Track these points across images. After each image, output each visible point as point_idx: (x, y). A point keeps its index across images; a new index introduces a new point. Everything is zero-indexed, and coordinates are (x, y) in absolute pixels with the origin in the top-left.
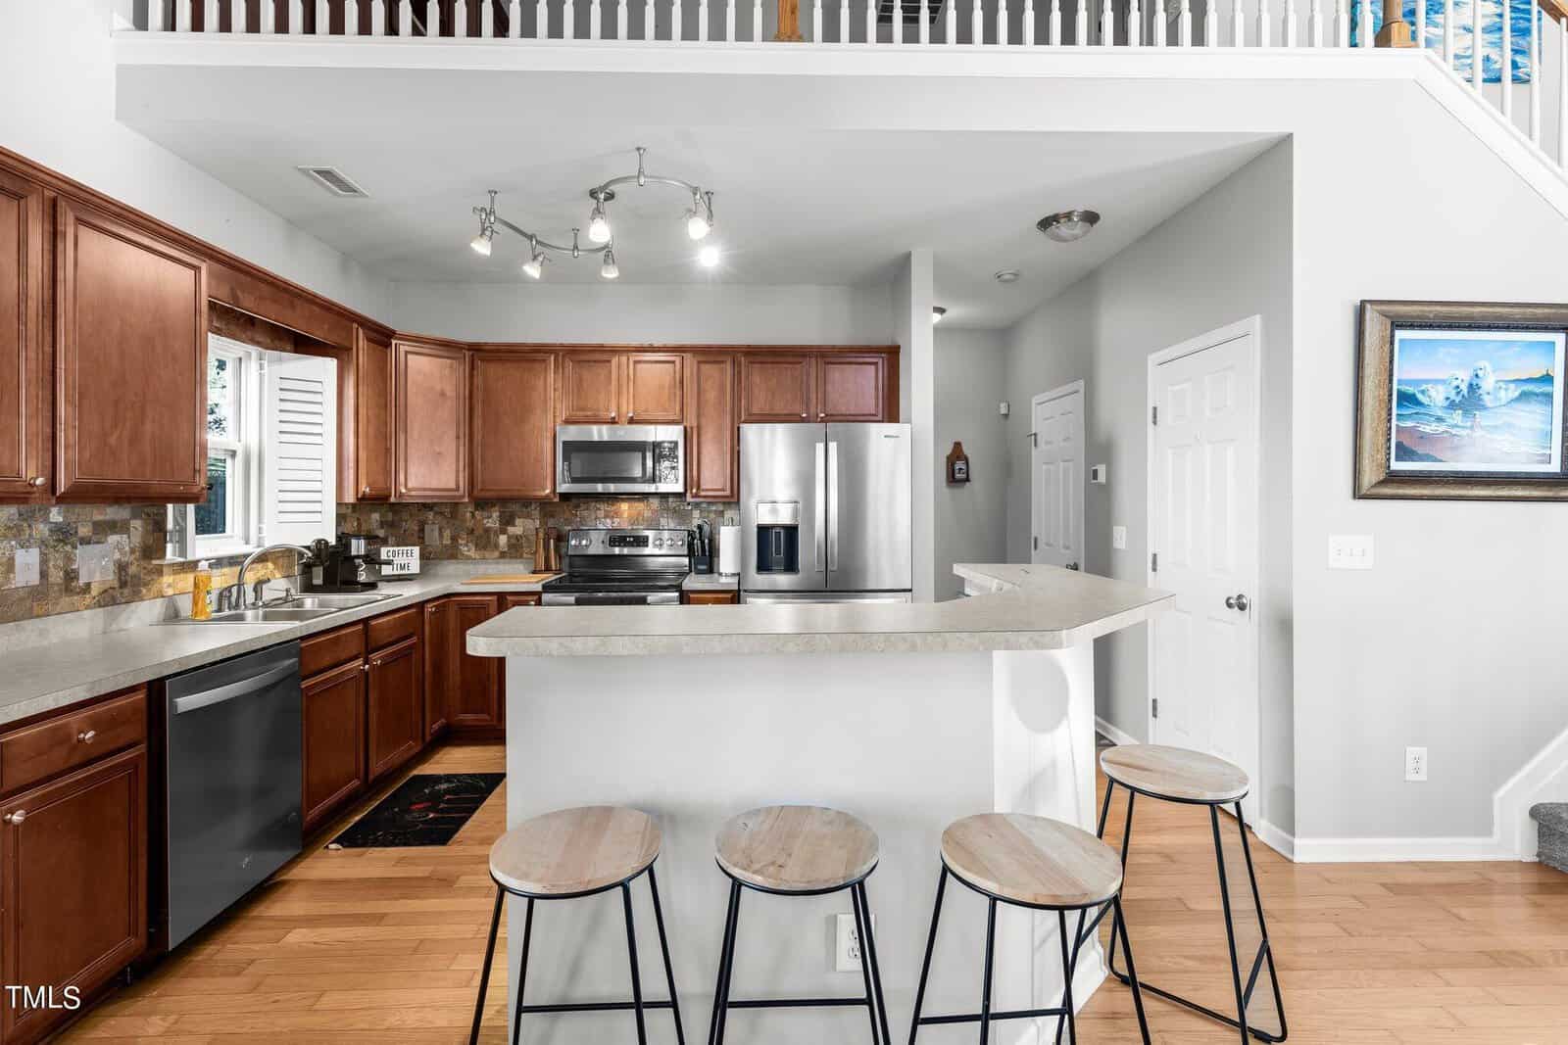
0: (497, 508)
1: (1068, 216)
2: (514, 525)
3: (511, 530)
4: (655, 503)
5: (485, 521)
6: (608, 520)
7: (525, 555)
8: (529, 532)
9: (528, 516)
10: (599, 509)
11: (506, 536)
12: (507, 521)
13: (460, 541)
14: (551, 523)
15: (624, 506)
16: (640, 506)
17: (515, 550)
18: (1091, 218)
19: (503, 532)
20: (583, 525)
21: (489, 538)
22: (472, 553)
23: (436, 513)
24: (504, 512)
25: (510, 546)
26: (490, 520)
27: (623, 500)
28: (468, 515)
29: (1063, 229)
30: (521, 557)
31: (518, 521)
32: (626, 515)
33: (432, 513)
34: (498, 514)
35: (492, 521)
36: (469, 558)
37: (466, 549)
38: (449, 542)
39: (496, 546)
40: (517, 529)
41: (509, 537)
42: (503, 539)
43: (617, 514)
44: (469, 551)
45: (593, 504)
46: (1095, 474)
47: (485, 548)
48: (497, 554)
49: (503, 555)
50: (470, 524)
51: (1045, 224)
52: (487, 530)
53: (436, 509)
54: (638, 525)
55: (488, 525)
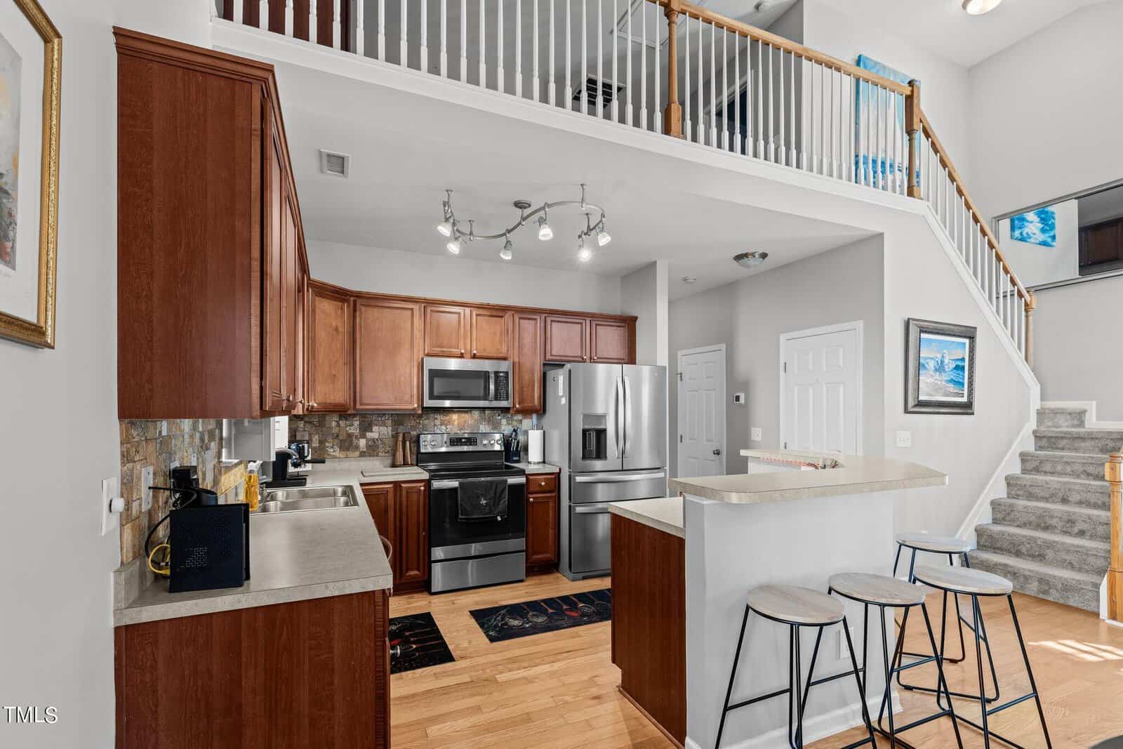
0: (358, 418)
1: (753, 255)
2: (371, 431)
3: (369, 435)
4: (476, 414)
5: (348, 429)
6: (443, 427)
7: (380, 454)
8: (384, 436)
9: (384, 424)
10: (436, 419)
11: (365, 440)
12: (366, 428)
13: (327, 444)
14: (401, 429)
15: (455, 417)
16: (466, 416)
17: (372, 450)
18: (764, 256)
19: (363, 436)
20: (424, 430)
21: (351, 441)
22: (337, 454)
23: (306, 422)
24: (364, 421)
25: (368, 446)
26: (352, 428)
27: (454, 412)
28: (334, 424)
29: (750, 261)
30: (377, 456)
31: (375, 428)
32: (456, 423)
33: (303, 422)
34: (358, 423)
35: (354, 427)
36: (335, 457)
37: (332, 450)
38: (317, 445)
39: (357, 447)
40: (374, 434)
41: (368, 440)
42: (362, 442)
43: (450, 422)
44: (334, 451)
45: (432, 415)
46: (738, 398)
47: (348, 449)
48: (357, 453)
49: (363, 454)
50: (335, 431)
51: (739, 258)
52: (350, 436)
53: (306, 419)
54: (465, 429)
55: (350, 431)
